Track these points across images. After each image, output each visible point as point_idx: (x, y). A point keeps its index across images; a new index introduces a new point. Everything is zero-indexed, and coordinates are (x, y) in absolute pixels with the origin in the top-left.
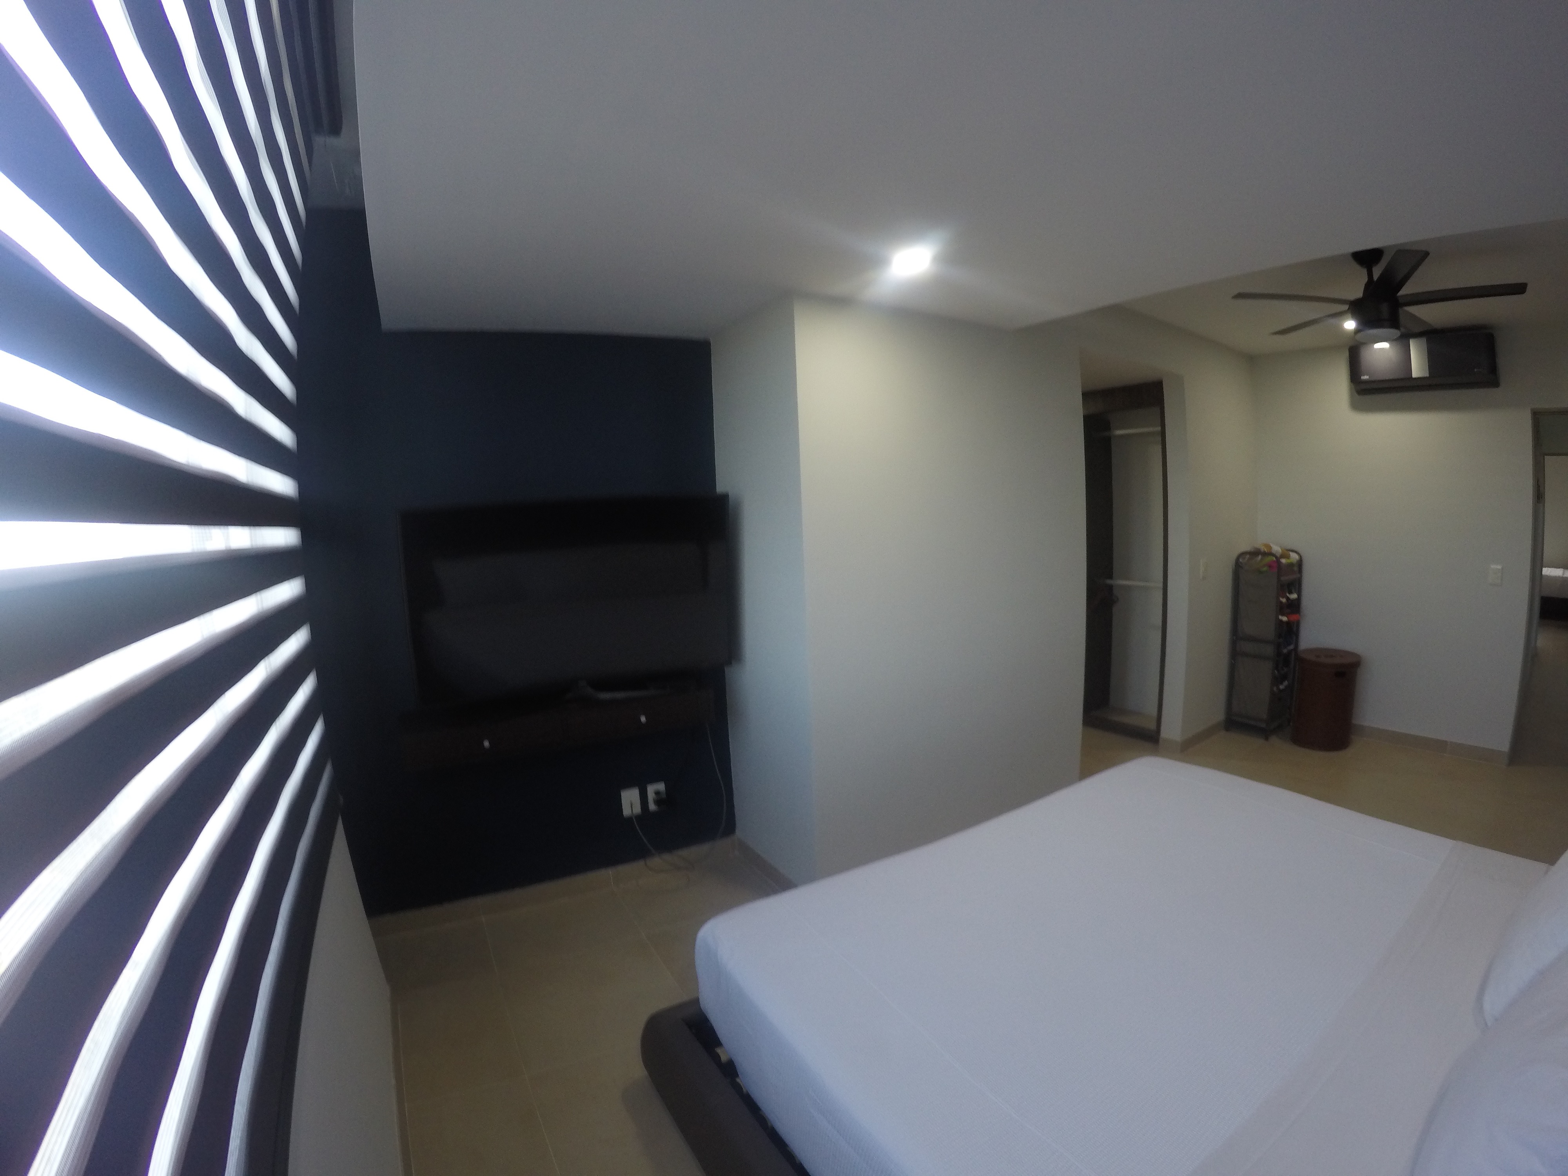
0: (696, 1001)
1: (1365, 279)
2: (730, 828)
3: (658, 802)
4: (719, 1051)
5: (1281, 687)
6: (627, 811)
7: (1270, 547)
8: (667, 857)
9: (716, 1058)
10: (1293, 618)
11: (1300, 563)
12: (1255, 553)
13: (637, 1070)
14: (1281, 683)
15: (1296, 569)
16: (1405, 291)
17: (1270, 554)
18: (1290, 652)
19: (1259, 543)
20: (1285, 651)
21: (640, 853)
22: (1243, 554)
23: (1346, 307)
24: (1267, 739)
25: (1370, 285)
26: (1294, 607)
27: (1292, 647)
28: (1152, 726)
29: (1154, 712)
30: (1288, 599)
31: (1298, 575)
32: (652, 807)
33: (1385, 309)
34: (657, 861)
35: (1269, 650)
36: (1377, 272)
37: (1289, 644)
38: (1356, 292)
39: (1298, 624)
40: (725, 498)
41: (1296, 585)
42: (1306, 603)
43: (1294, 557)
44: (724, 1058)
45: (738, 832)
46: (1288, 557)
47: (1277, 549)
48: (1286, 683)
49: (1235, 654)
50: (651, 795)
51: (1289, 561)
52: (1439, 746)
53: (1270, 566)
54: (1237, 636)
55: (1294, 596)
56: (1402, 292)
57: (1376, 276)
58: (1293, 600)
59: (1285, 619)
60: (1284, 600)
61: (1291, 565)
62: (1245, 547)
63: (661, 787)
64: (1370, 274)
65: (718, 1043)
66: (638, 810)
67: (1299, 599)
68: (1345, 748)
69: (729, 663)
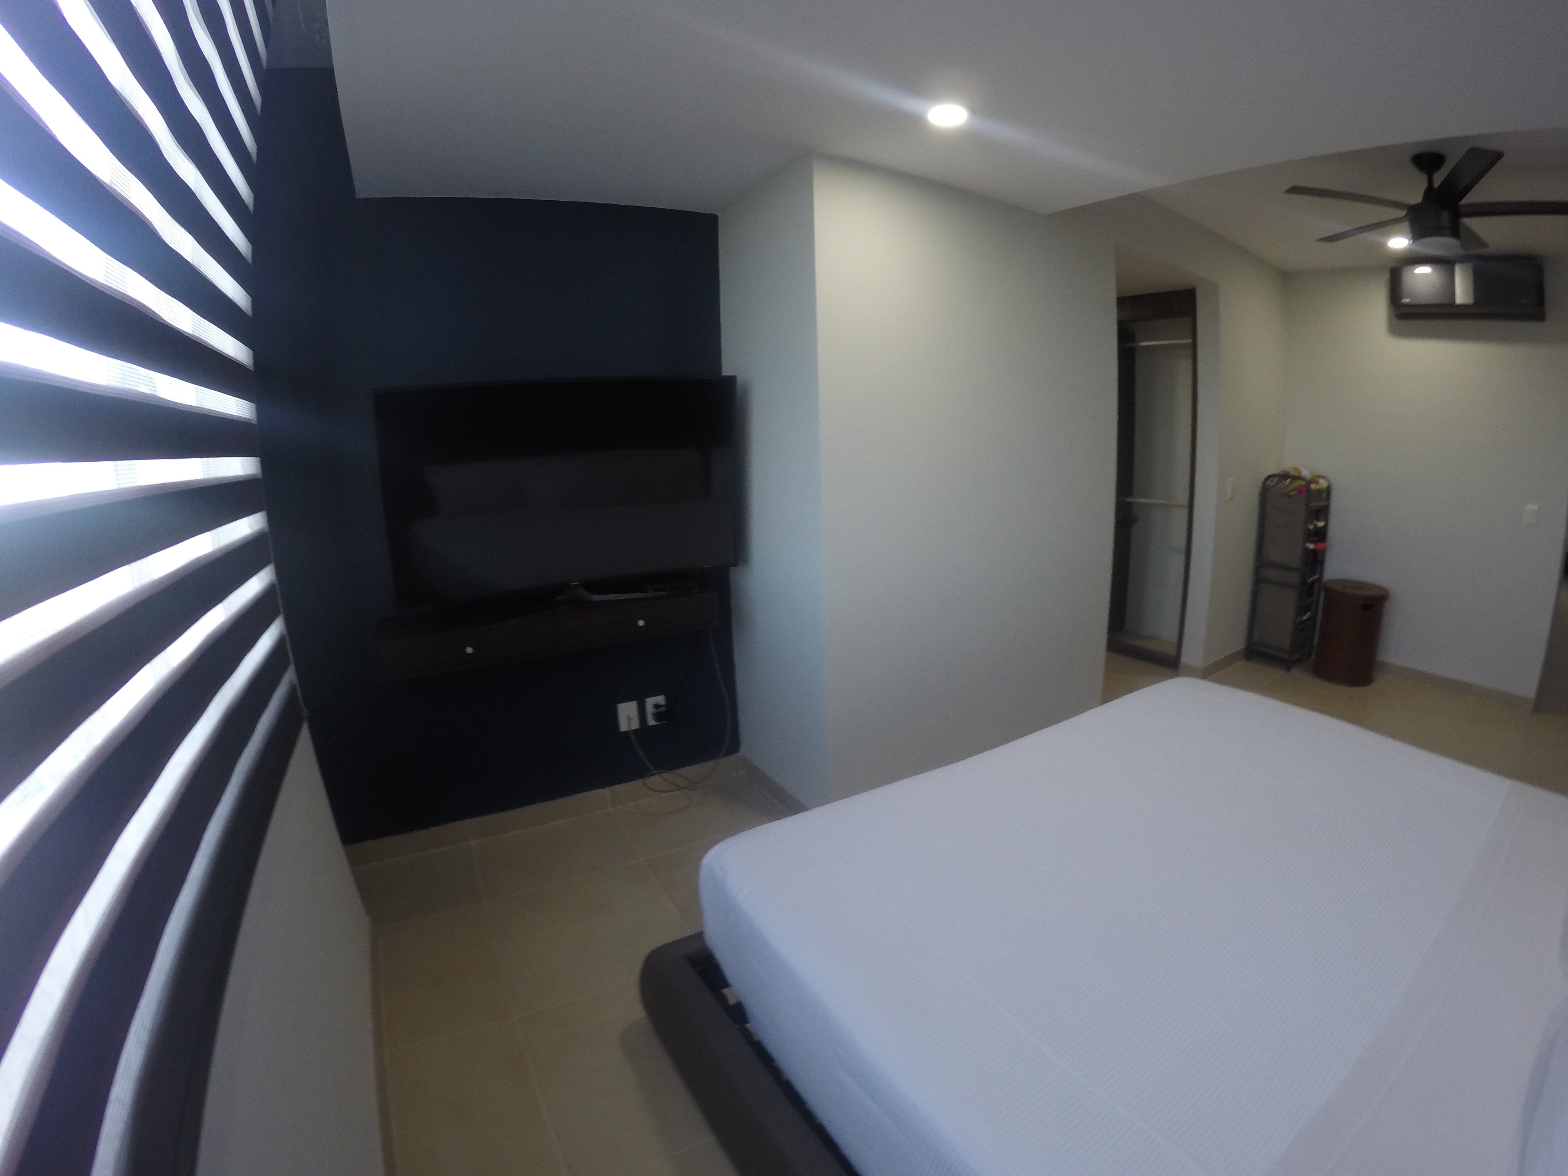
0: (700, 936)
1: (1424, 185)
2: (734, 746)
3: (657, 716)
4: (726, 991)
5: (1305, 618)
6: (624, 727)
7: (1299, 472)
8: (666, 775)
9: (723, 1000)
10: (1320, 546)
11: (1328, 491)
12: (1284, 476)
13: (636, 1012)
14: (1305, 614)
15: (1324, 495)
16: (1470, 199)
17: (1298, 478)
18: (1314, 582)
19: (1288, 464)
20: (1310, 580)
21: (638, 772)
22: (1270, 477)
23: (1402, 213)
24: (1288, 670)
25: (1430, 192)
26: (1321, 535)
27: (1316, 577)
28: (1172, 651)
29: (1174, 638)
30: (1315, 527)
31: (1325, 503)
32: (651, 722)
33: (1445, 217)
34: (656, 780)
35: (1294, 578)
36: (1439, 178)
37: (1315, 574)
38: (1416, 197)
39: (1324, 552)
40: (731, 380)
41: (1322, 512)
42: (1334, 531)
43: (1323, 484)
44: (732, 1001)
45: (745, 749)
46: (1317, 483)
47: (1306, 473)
48: (1309, 614)
49: (1259, 580)
50: (650, 710)
51: (1318, 487)
52: (1462, 689)
53: (1299, 490)
54: (1261, 562)
55: (1321, 524)
56: (1465, 201)
57: (1437, 183)
58: (1321, 528)
59: (1311, 546)
60: (1312, 527)
61: (1320, 491)
62: (1272, 469)
63: (660, 699)
64: (1430, 180)
65: (725, 984)
66: (635, 725)
67: (1325, 528)
68: (1369, 684)
69: (735, 565)
